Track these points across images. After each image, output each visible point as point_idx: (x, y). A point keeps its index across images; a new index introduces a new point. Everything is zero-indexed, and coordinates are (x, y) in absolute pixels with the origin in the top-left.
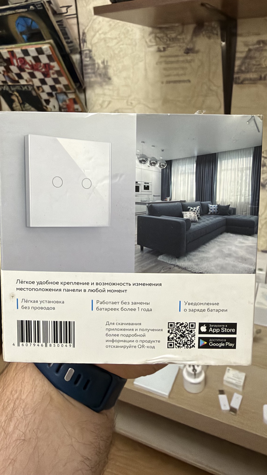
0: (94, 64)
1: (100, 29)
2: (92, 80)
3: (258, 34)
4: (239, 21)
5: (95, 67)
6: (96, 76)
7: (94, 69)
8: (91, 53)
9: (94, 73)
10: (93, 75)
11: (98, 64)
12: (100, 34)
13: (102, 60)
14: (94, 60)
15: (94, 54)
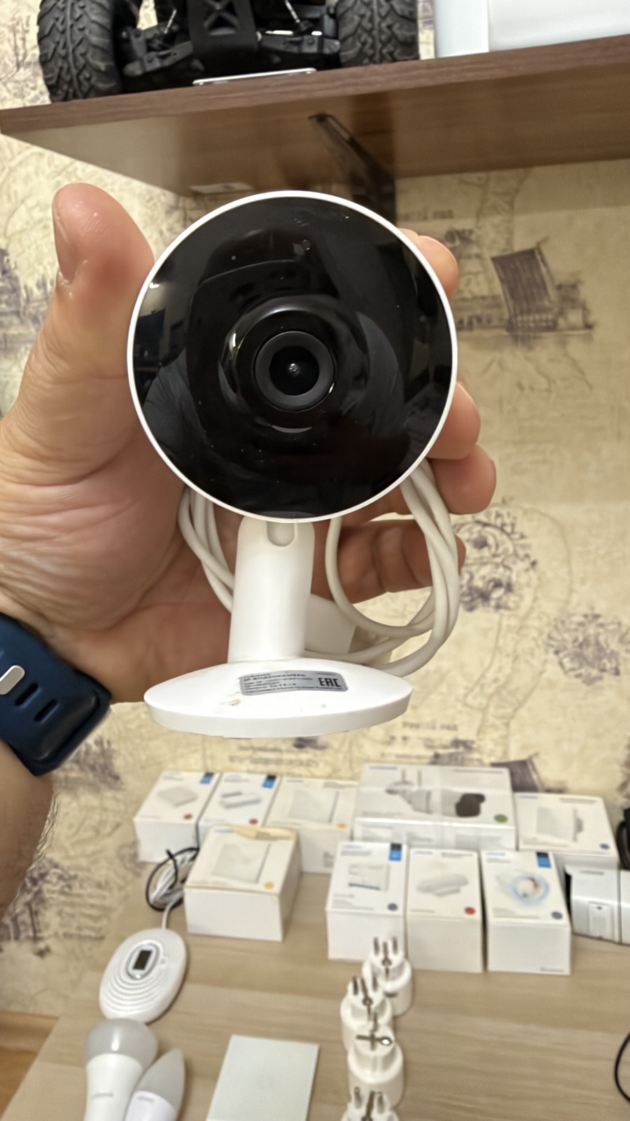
0: (15, 290)
1: (29, 196)
2: (12, 331)
3: (448, 215)
4: (401, 185)
5: (18, 296)
6: (22, 322)
7: (17, 303)
8: (5, 259)
9: (17, 313)
10: (15, 320)
11: (26, 287)
12: (30, 210)
13: (37, 277)
14: (16, 279)
15: (16, 263)
